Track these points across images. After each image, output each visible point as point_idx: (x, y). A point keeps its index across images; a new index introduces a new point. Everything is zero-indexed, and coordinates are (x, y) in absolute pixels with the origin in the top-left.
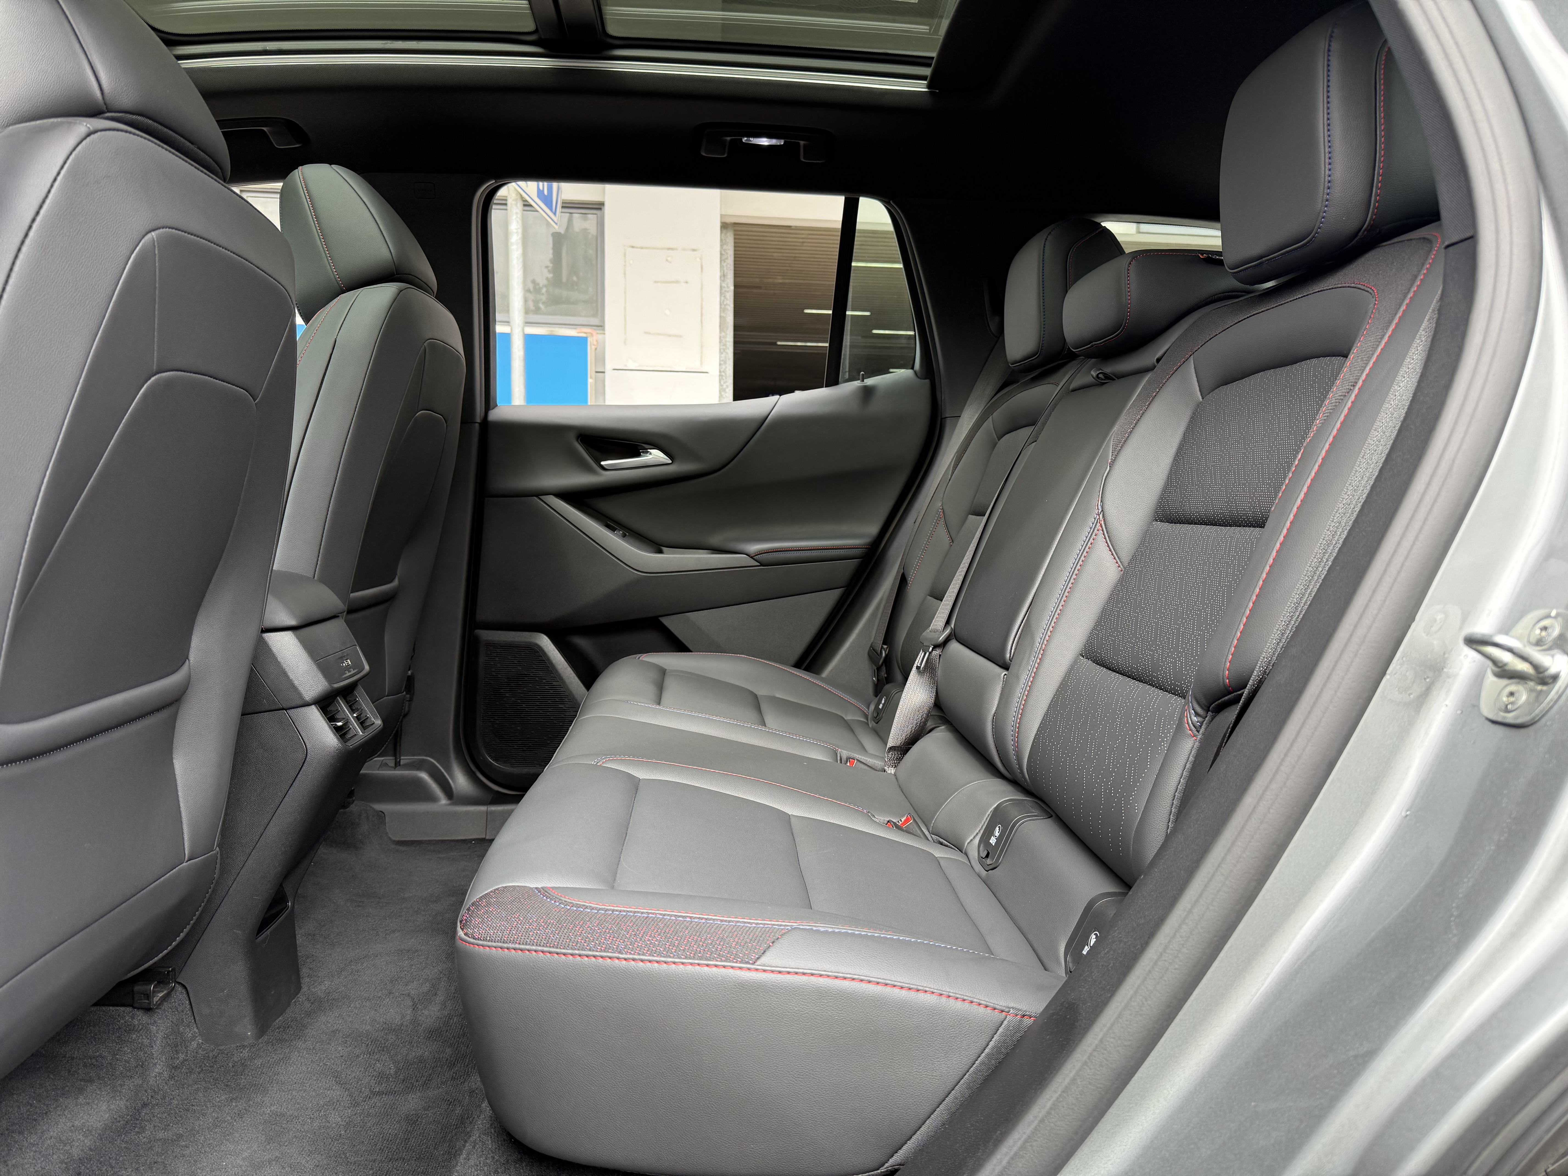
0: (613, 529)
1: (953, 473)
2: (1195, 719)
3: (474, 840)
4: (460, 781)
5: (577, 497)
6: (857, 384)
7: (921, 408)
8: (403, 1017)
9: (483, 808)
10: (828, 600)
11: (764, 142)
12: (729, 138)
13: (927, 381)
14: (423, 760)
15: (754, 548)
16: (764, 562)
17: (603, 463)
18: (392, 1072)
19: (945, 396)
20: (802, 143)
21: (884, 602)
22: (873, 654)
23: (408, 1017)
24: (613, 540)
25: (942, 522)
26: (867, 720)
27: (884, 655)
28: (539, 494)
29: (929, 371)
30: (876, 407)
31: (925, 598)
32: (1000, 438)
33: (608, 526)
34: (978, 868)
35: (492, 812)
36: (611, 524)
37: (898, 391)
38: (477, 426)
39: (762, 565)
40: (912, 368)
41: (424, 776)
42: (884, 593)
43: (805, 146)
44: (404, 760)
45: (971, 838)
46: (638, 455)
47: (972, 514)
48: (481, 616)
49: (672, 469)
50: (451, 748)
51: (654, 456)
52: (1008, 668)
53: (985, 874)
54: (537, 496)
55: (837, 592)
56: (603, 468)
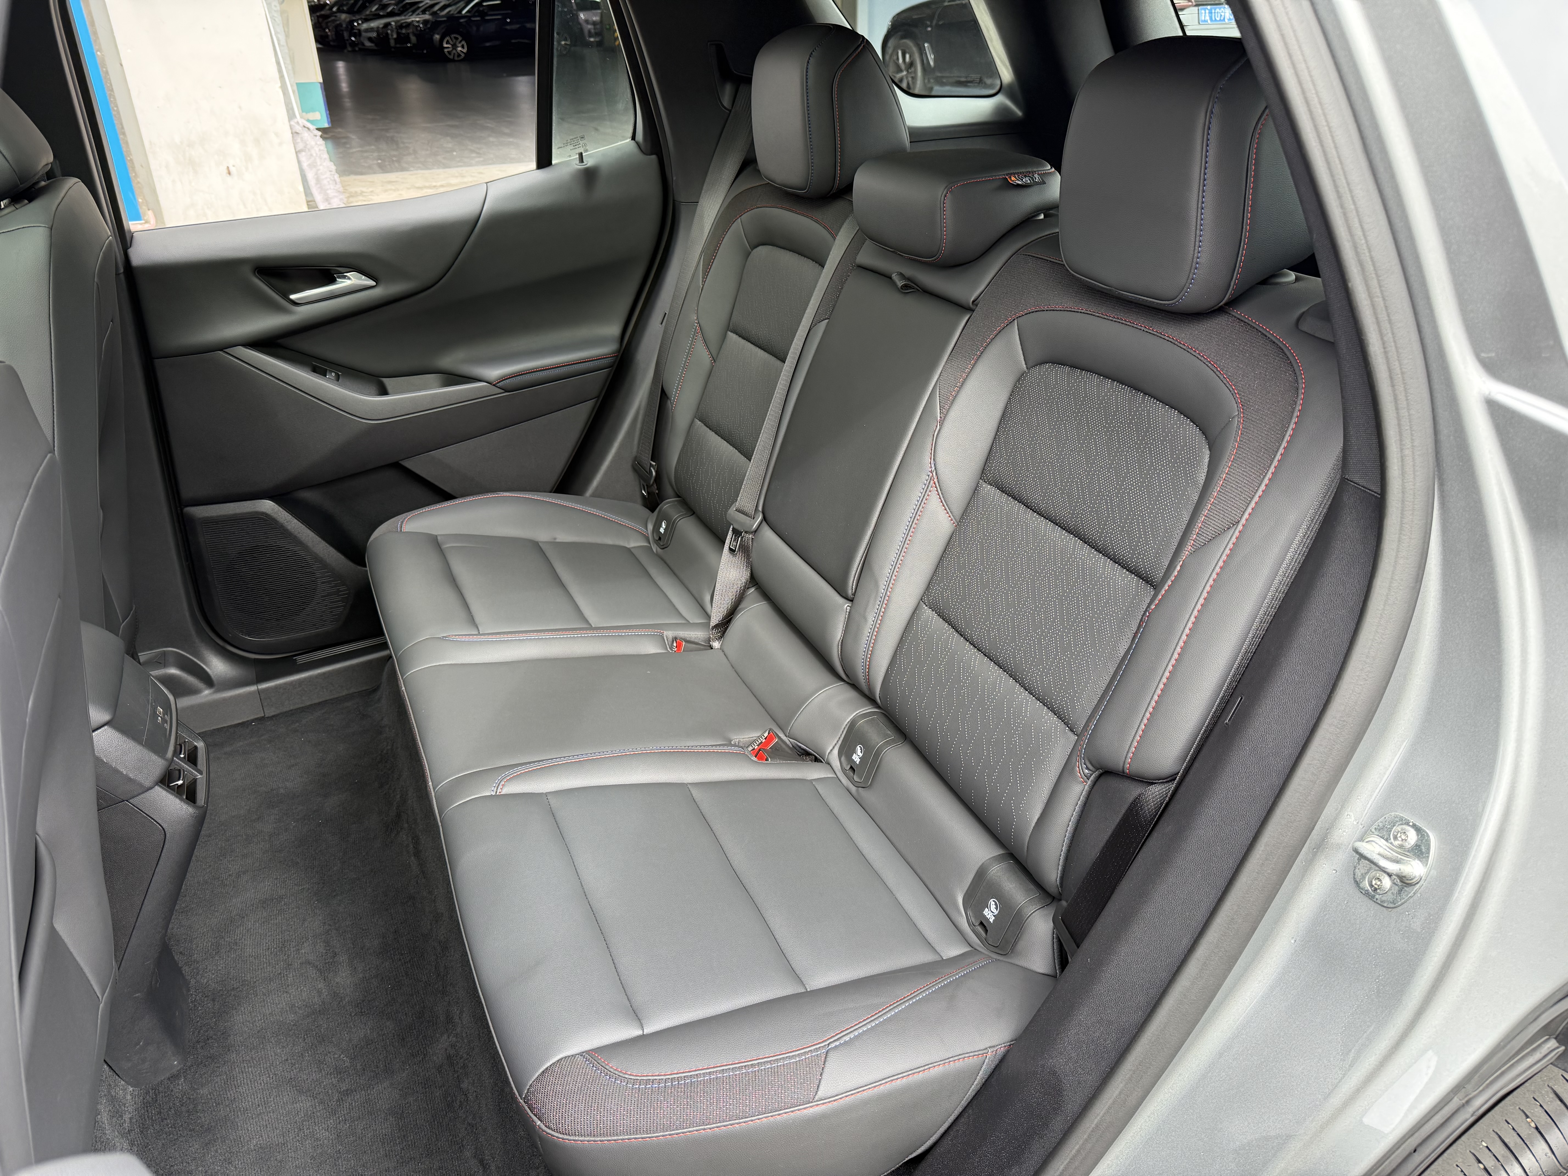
0: (323, 373)
1: (704, 282)
2: (1086, 771)
3: (253, 721)
4: (218, 666)
5: (269, 343)
6: (574, 164)
7: (651, 188)
8: (320, 992)
9: (253, 688)
10: (582, 413)
13: (654, 157)
14: (164, 653)
15: (494, 372)
16: (509, 387)
17: (293, 297)
18: (347, 1065)
19: (676, 178)
21: (642, 412)
22: (638, 468)
23: (325, 992)
24: (327, 386)
25: (699, 337)
26: (650, 543)
27: (654, 472)
28: (225, 346)
30: (602, 192)
31: (692, 422)
32: (753, 248)
33: (315, 370)
34: (845, 780)
35: (265, 690)
36: (319, 367)
38: (122, 276)
39: (507, 391)
40: (633, 140)
41: (173, 671)
42: (641, 402)
44: (145, 657)
45: (831, 748)
46: (332, 281)
47: (732, 332)
48: (187, 492)
49: (379, 292)
50: (193, 633)
51: (352, 280)
52: (852, 601)
53: (853, 789)
54: (221, 350)
55: (589, 404)
56: (294, 303)
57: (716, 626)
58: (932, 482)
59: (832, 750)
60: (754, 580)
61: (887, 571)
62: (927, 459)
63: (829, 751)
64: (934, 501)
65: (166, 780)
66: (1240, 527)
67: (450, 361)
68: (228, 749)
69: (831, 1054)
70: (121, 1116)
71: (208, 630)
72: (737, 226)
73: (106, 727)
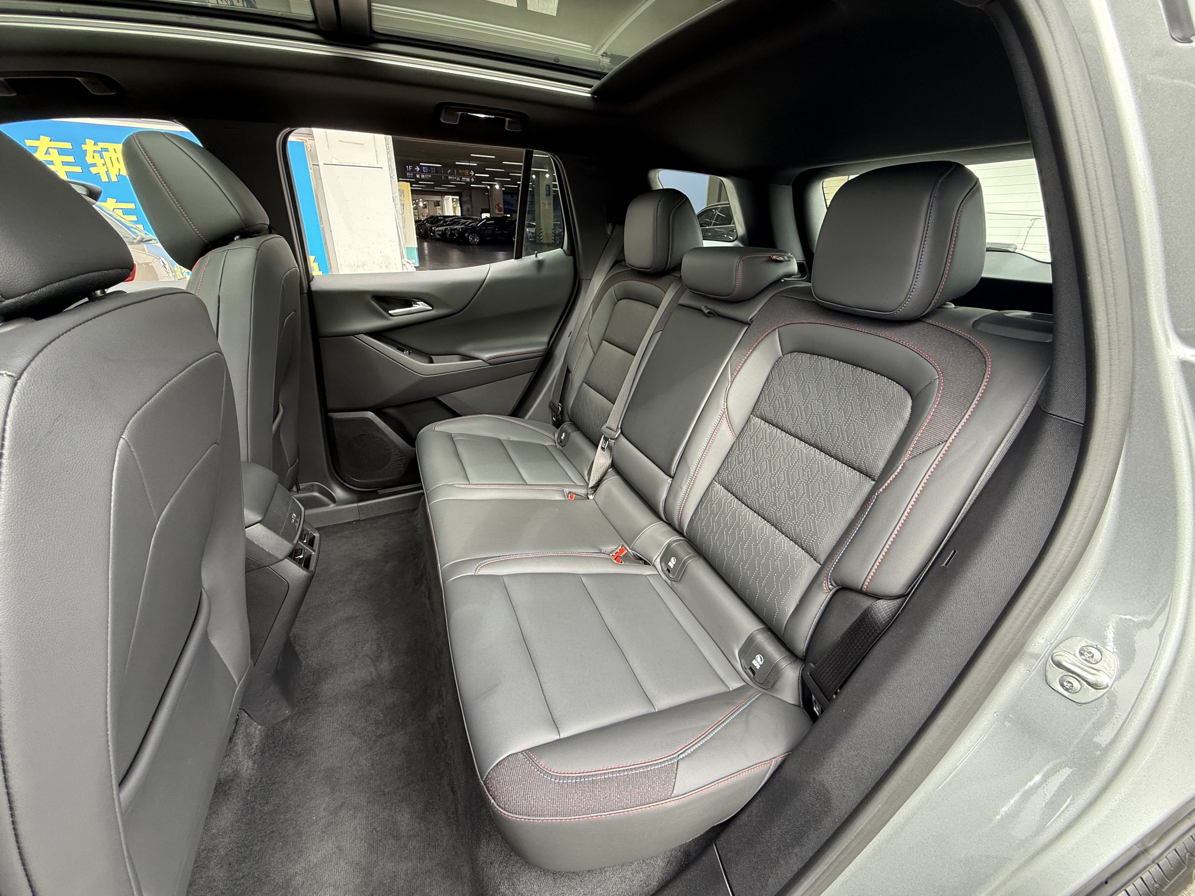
0: (402, 351)
1: (592, 316)
2: (831, 587)
3: (354, 521)
4: (339, 493)
5: (377, 334)
6: (532, 258)
7: (568, 271)
8: (371, 673)
9: (355, 505)
10: (526, 378)
11: (483, 116)
12: (460, 113)
13: (572, 257)
14: (313, 485)
15: (486, 356)
16: (493, 363)
17: (390, 312)
18: (382, 718)
19: (581, 267)
20: (507, 119)
21: (556, 379)
22: (552, 407)
23: (374, 674)
24: (404, 357)
25: (588, 343)
26: (556, 444)
27: (560, 409)
28: (355, 334)
29: (572, 251)
30: (545, 272)
31: (582, 384)
32: (619, 300)
33: (399, 349)
34: (664, 576)
35: (361, 506)
36: (401, 348)
37: (556, 263)
38: (306, 295)
39: (491, 365)
40: (562, 248)
41: (316, 494)
42: (556, 374)
43: (509, 122)
44: (302, 486)
46: (411, 306)
47: (605, 341)
48: (330, 406)
49: (434, 313)
50: (328, 475)
51: (420, 306)
52: (673, 478)
53: (669, 582)
54: (353, 335)
55: (531, 374)
56: (391, 315)
57: (592, 488)
58: (724, 415)
59: (656, 558)
60: (613, 465)
61: (696, 462)
62: (722, 401)
63: (654, 559)
64: (725, 425)
65: (292, 555)
66: (948, 444)
67: (464, 350)
68: (339, 535)
69: (681, 763)
70: (251, 745)
71: (336, 475)
72: (611, 290)
73: (258, 524)
